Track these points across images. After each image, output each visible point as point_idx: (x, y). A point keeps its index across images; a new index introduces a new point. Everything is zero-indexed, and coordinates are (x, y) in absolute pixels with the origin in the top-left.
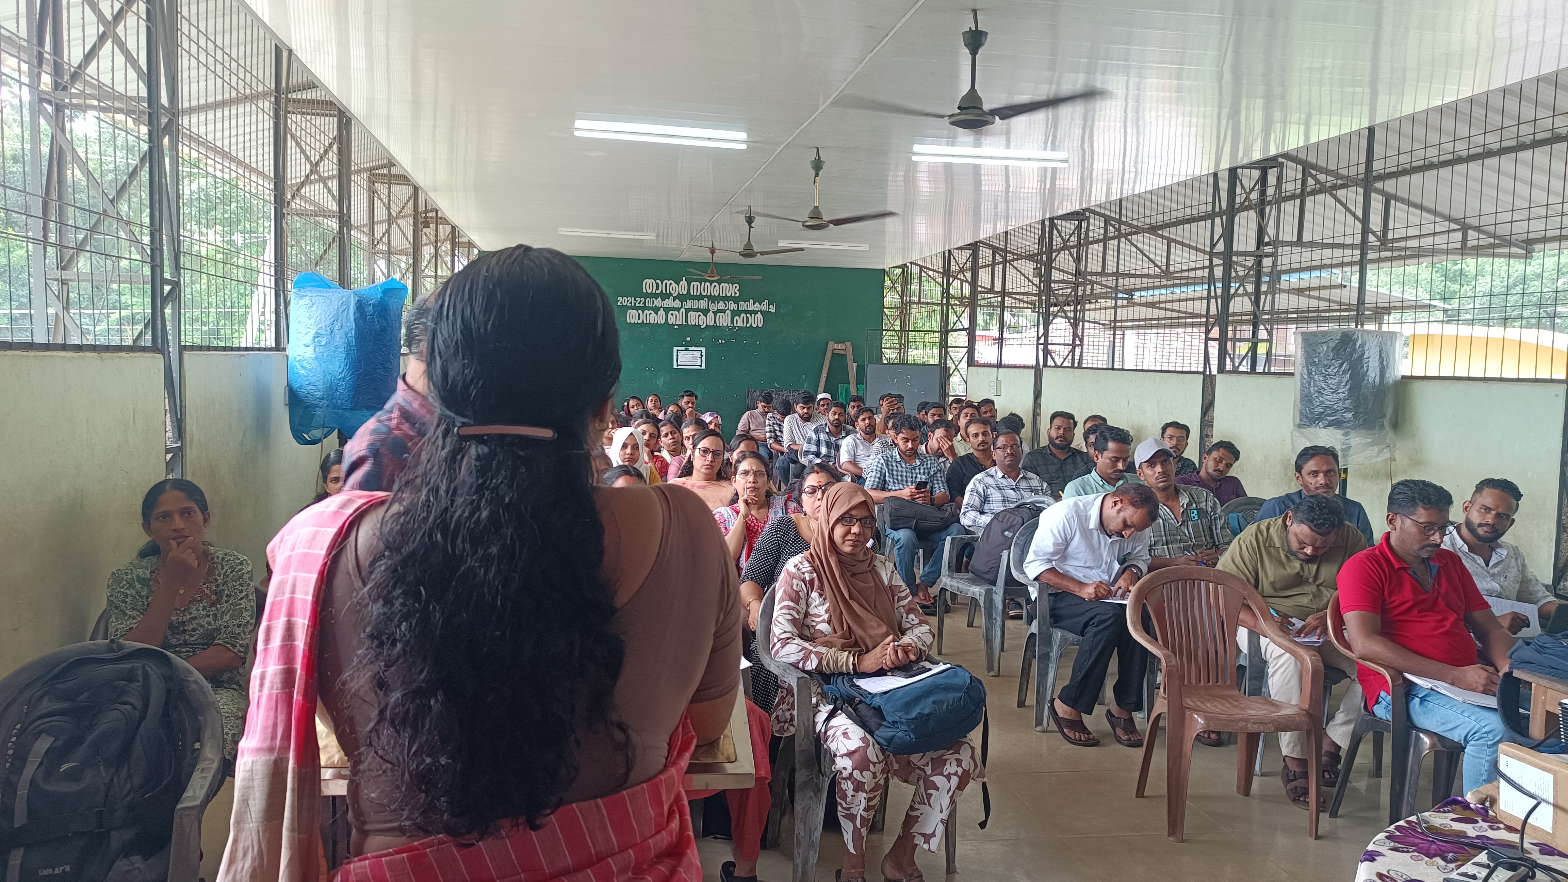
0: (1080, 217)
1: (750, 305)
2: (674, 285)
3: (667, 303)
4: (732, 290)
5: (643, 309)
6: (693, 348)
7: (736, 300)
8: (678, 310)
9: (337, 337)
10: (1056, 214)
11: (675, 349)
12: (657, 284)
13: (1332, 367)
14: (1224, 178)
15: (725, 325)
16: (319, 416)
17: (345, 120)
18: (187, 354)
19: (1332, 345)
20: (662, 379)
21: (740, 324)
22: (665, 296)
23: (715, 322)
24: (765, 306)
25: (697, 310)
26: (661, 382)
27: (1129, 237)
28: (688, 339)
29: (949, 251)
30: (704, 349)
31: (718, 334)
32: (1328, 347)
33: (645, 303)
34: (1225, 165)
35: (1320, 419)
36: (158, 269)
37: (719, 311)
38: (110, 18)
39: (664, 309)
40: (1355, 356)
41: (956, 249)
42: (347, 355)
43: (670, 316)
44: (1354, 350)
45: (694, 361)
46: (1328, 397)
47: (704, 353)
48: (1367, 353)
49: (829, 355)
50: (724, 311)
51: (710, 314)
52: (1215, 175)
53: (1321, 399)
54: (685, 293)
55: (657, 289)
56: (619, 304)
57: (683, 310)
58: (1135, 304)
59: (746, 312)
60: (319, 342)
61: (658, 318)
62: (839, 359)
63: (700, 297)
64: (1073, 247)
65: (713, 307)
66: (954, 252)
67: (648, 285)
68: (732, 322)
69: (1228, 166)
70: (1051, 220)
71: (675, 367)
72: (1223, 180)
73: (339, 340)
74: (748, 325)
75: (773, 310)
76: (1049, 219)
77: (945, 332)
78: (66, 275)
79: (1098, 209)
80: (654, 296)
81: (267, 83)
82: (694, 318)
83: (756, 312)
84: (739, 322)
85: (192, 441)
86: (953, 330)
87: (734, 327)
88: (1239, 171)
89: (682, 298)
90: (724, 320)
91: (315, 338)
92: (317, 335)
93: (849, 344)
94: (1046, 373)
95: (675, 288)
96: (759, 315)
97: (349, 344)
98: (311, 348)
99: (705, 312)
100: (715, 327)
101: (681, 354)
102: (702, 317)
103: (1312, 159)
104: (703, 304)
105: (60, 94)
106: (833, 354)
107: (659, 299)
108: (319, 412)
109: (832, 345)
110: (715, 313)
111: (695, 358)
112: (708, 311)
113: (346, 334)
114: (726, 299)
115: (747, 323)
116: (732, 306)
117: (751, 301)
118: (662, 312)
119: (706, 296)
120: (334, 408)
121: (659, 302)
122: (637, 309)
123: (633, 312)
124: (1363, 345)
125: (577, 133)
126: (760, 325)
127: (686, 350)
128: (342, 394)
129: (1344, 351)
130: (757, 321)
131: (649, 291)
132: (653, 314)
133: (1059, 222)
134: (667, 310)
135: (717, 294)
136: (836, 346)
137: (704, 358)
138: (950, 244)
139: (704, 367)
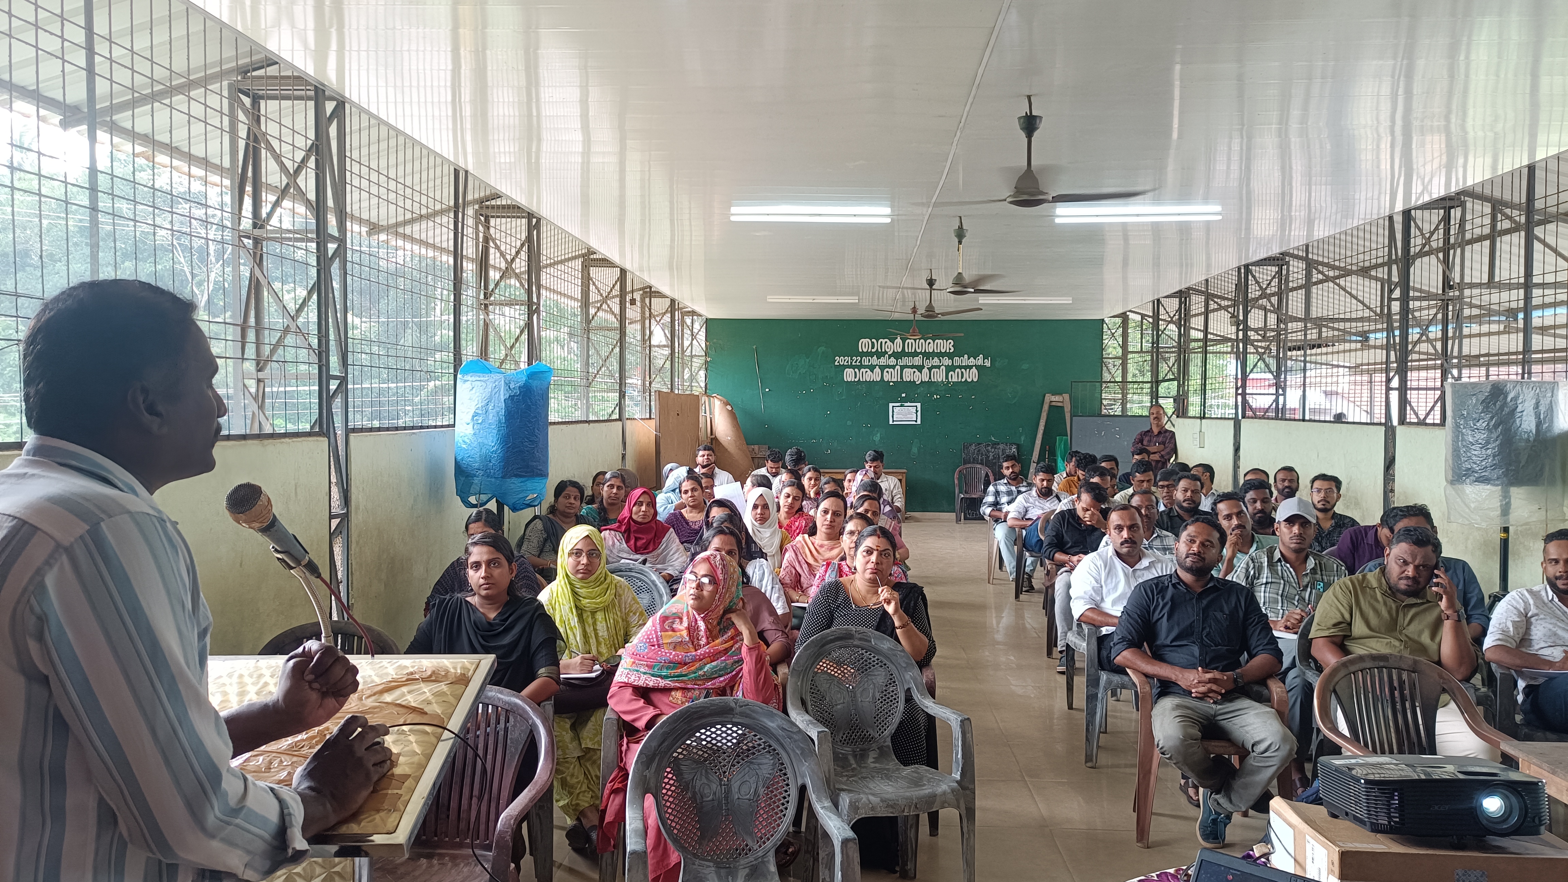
0: (1280, 262)
1: (965, 360)
2: (889, 343)
3: (883, 361)
4: (946, 346)
5: (860, 367)
6: (909, 404)
7: (950, 356)
8: (893, 367)
9: (491, 416)
10: (1250, 261)
11: (891, 405)
12: (873, 343)
13: (1481, 422)
14: (1398, 220)
15: (940, 380)
16: (476, 484)
17: (534, 222)
18: (352, 436)
19: (1482, 397)
20: (879, 435)
21: (955, 379)
22: (880, 354)
23: (930, 378)
24: (980, 361)
25: (912, 367)
26: (877, 438)
27: (1337, 281)
28: (904, 395)
29: (1158, 300)
30: (919, 405)
31: (933, 389)
32: (1477, 400)
33: (861, 362)
34: (1399, 207)
35: (1467, 476)
36: (324, 368)
37: (933, 367)
38: (292, 172)
39: (880, 367)
40: (1507, 410)
41: (1166, 297)
42: (499, 431)
43: (885, 373)
44: (1505, 404)
45: (909, 417)
46: (1476, 453)
47: (919, 409)
48: (1520, 406)
49: (1046, 407)
50: (938, 367)
51: (925, 370)
52: (1391, 218)
53: (1469, 454)
54: (899, 350)
55: (873, 348)
56: (836, 363)
57: (898, 367)
58: (1370, 347)
59: (960, 367)
60: (477, 420)
61: (876, 376)
62: (1056, 411)
63: (915, 354)
64: (1273, 295)
65: (928, 363)
66: (1162, 300)
67: (864, 344)
68: (947, 377)
69: (1401, 209)
70: (1246, 266)
71: (891, 423)
72: (1398, 223)
73: (492, 418)
74: (963, 380)
75: (988, 364)
76: (1244, 266)
77: (1156, 382)
78: (261, 375)
79: (1296, 252)
80: (870, 354)
81: (445, 201)
82: (909, 375)
83: (970, 367)
84: (954, 377)
85: (357, 508)
86: (1164, 381)
87: (949, 382)
88: (1413, 212)
89: (896, 355)
90: (939, 376)
91: (473, 417)
92: (476, 415)
93: (1066, 396)
94: (1245, 424)
95: (890, 347)
96: (974, 370)
97: (500, 422)
98: (471, 425)
99: (920, 368)
100: (930, 383)
101: (896, 410)
102: (917, 373)
103: (1497, 194)
104: (917, 361)
105: (257, 232)
106: (1050, 406)
107: (875, 357)
108: (476, 481)
109: (1049, 398)
110: (930, 369)
111: (910, 413)
112: (923, 367)
113: (498, 413)
114: (941, 355)
115: (962, 377)
116: (947, 361)
117: (966, 356)
118: (877, 370)
119: (921, 353)
120: (488, 476)
121: (874, 360)
122: (853, 367)
123: (849, 371)
124: (1515, 398)
125: (733, 218)
126: (975, 380)
127: (901, 406)
128: (494, 464)
129: (1495, 404)
130: (972, 376)
131: (865, 350)
132: (869, 372)
133: (1254, 268)
134: (882, 368)
135: (931, 351)
136: (1053, 398)
137: (919, 413)
138: (1158, 294)
139: (919, 422)
